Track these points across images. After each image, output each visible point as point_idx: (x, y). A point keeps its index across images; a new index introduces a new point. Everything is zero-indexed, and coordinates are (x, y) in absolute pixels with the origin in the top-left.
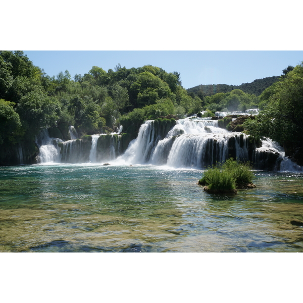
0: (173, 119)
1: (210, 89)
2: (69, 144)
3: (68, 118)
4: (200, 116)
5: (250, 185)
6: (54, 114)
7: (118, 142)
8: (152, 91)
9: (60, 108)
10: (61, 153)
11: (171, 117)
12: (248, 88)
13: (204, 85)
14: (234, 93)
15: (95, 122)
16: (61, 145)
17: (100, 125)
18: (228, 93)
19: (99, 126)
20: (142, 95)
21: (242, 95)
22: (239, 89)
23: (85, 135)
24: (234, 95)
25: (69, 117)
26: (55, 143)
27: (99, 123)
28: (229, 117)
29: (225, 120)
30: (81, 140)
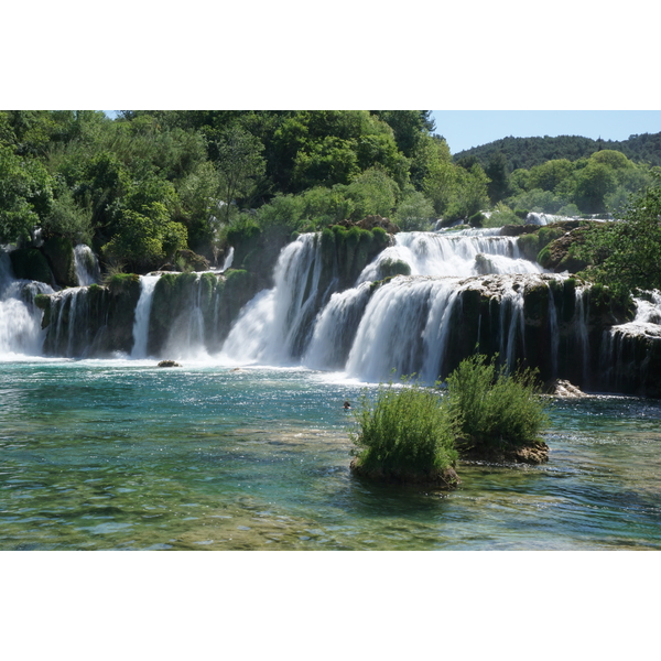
0: (381, 229)
1: (535, 148)
2: (69, 298)
3: (72, 223)
4: (478, 222)
5: (525, 452)
6: (25, 209)
7: (214, 296)
8: (340, 147)
9: (48, 189)
10: (44, 325)
11: (375, 225)
12: (647, 148)
13: (519, 139)
14: (601, 161)
15: (154, 235)
16: (44, 303)
17: (169, 245)
18: (582, 161)
19: (165, 247)
20: (307, 159)
21: (624, 166)
22: (621, 150)
23: (118, 274)
24: (600, 165)
25: (76, 217)
26: (25, 296)
27: (167, 238)
28: (556, 225)
29: (541, 235)
30: (103, 287)
